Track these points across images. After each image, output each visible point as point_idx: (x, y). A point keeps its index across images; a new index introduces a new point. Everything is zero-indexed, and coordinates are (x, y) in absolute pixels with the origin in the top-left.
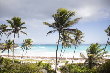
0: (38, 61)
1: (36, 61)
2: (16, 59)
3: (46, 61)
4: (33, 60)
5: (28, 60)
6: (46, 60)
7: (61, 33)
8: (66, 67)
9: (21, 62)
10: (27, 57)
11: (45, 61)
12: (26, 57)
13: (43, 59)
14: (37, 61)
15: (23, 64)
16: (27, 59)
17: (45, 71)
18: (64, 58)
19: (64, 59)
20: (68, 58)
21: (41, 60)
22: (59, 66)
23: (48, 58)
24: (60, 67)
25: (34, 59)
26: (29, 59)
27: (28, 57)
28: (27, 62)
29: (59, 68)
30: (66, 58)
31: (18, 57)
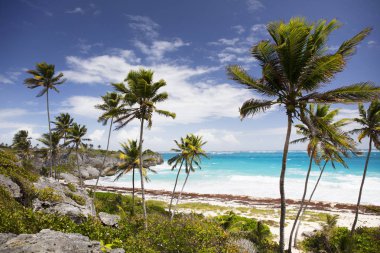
0: (225, 211)
1: (218, 211)
2: (158, 200)
3: (254, 210)
4: (207, 205)
5: (194, 206)
6: (254, 208)
7: (294, 111)
8: (328, 238)
9: (172, 211)
10: (189, 195)
11: (249, 212)
12: (187, 195)
13: (244, 204)
14: (222, 209)
15: (176, 216)
16: (189, 201)
17: (247, 244)
18: (321, 204)
19: (320, 206)
20: (339, 206)
21: (234, 205)
22: (300, 233)
23: (261, 201)
24: (304, 234)
25: (213, 202)
26: (195, 200)
27: (194, 196)
28: (188, 211)
29: (300, 238)
30: (328, 205)
31: (163, 193)
